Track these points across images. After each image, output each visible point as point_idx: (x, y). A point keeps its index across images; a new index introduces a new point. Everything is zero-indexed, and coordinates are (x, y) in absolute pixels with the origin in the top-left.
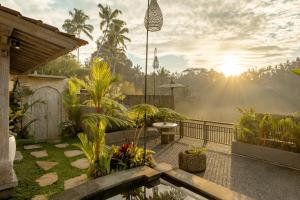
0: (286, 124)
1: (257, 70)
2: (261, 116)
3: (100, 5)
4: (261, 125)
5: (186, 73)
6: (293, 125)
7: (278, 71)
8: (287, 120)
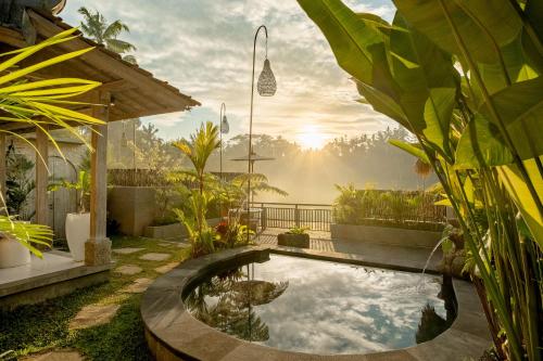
0: (386, 199)
1: (348, 141)
2: (361, 192)
3: (84, 11)
4: (362, 202)
5: (235, 143)
6: (392, 199)
7: (375, 142)
8: (387, 194)
